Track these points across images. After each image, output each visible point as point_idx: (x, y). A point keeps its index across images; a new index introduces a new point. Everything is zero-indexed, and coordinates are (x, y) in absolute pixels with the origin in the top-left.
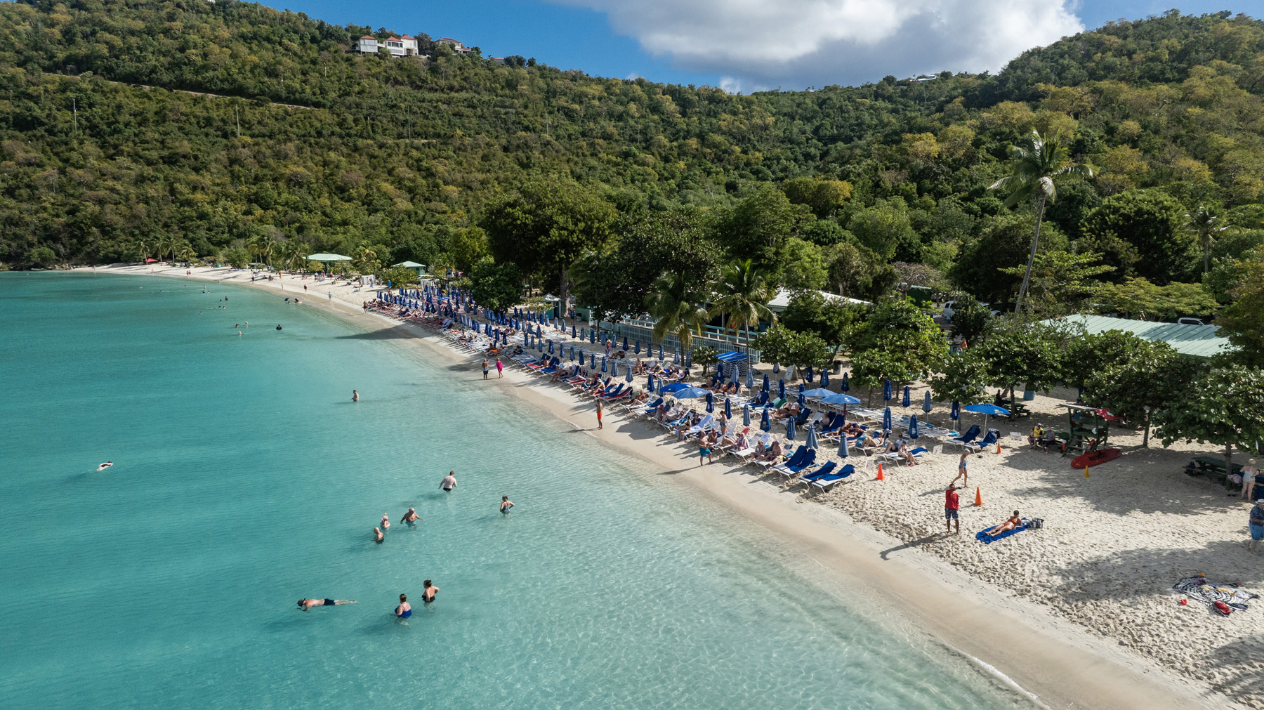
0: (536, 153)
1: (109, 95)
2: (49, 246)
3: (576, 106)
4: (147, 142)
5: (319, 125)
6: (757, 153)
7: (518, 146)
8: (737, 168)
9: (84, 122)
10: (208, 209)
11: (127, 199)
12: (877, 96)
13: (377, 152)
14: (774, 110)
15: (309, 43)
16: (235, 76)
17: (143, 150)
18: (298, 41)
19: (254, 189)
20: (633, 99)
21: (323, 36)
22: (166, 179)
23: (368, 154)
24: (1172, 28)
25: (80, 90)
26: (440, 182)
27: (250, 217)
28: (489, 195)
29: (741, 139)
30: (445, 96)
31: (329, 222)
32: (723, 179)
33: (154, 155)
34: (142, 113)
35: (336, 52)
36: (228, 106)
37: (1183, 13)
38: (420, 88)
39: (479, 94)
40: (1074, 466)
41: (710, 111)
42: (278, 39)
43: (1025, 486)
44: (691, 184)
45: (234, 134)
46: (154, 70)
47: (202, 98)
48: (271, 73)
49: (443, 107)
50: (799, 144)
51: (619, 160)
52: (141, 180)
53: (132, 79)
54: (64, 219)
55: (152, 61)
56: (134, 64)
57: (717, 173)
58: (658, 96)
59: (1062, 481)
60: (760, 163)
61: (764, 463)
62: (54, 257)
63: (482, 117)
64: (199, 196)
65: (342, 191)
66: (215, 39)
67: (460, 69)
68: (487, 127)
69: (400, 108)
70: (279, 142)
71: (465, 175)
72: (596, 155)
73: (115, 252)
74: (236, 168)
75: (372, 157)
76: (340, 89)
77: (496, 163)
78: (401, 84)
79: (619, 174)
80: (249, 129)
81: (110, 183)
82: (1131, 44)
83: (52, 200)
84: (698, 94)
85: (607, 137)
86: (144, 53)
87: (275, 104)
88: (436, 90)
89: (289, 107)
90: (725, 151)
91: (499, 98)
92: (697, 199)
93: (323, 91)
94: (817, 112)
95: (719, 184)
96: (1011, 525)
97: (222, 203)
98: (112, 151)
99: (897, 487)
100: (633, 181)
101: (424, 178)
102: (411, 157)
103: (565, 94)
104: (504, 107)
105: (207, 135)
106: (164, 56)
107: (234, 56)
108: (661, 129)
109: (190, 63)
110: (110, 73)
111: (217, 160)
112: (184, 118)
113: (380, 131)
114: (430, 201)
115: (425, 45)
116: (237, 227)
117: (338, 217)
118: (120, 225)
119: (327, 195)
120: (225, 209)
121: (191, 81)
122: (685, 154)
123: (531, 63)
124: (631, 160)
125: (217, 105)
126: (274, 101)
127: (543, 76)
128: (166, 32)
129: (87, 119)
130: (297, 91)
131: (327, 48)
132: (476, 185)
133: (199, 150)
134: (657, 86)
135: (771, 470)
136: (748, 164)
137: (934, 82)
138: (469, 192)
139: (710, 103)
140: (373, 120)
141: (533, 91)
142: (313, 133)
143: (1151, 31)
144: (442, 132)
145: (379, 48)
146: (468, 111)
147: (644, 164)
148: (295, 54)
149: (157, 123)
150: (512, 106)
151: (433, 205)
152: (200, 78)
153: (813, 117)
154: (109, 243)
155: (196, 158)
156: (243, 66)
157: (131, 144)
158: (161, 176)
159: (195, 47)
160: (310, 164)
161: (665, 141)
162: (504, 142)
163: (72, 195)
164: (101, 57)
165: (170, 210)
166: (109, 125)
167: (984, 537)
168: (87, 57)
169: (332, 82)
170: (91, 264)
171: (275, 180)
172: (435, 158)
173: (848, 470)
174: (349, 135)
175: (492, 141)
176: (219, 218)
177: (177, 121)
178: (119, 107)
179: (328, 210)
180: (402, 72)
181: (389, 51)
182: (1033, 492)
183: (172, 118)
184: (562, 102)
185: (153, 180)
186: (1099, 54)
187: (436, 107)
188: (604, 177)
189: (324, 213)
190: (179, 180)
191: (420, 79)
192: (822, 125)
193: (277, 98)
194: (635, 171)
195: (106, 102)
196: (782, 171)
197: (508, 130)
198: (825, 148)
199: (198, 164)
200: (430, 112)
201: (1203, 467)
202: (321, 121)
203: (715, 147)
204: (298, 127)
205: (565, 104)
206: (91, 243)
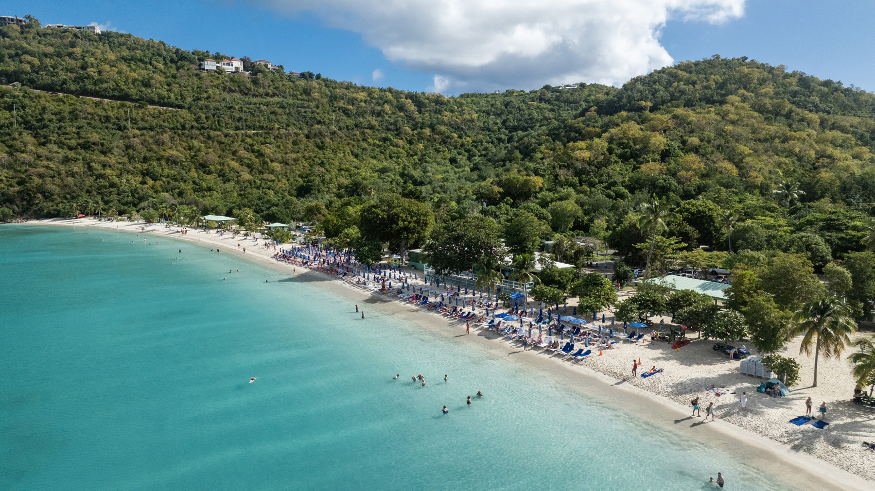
0: (328, 140)
1: (34, 100)
2: (6, 206)
3: (350, 107)
4: (67, 134)
5: (182, 121)
6: (468, 138)
7: (315, 135)
8: (456, 148)
9: (20, 119)
10: (116, 180)
11: (59, 174)
12: (541, 100)
13: (223, 139)
14: (477, 109)
15: (169, 63)
16: (122, 87)
17: (65, 139)
18: (162, 62)
19: (146, 166)
20: (386, 102)
21: (179, 58)
22: (84, 159)
23: (218, 141)
24: (716, 67)
25: (14, 97)
26: (268, 160)
27: (146, 186)
28: (300, 168)
29: (457, 128)
30: (264, 100)
31: (198, 189)
32: (448, 156)
33: (73, 142)
34: (60, 113)
35: (188, 69)
36: (120, 108)
37: (722, 57)
38: (246, 94)
39: (286, 98)
40: (673, 348)
41: (436, 110)
42: (148, 61)
43: (656, 356)
44: (428, 159)
45: (125, 128)
46: (64, 82)
47: (101, 102)
48: (147, 84)
49: (263, 108)
50: (493, 131)
51: (381, 143)
52: (66, 160)
53: (49, 88)
54: (17, 188)
55: (63, 75)
56: (49, 77)
57: (444, 152)
58: (403, 100)
59: (669, 354)
60: (470, 144)
61: (553, 350)
62: (12, 214)
63: (289, 114)
64: (108, 171)
65: (203, 166)
66: (105, 61)
67: (272, 81)
68: (294, 121)
69: (235, 109)
70: (158, 133)
71: (283, 155)
72: (366, 140)
73: (54, 210)
74: (131, 151)
75: (221, 143)
76: (194, 96)
77: (302, 146)
78: (234, 91)
79: (382, 153)
80: (135, 123)
81: (45, 163)
82: (694, 77)
83: (6, 175)
84: (428, 99)
85: (371, 127)
86: (56, 70)
87: (151, 107)
88: (257, 96)
89: (161, 109)
90: (448, 137)
91: (300, 102)
92: (433, 170)
93: (183, 97)
94: (504, 110)
95: (445, 159)
96: (652, 371)
97: (125, 176)
98: (43, 140)
99: (608, 358)
100: (391, 157)
101: (256, 157)
102: (246, 143)
103: (342, 99)
104: (304, 108)
105: (107, 128)
106: (71, 72)
107: (120, 73)
108: (406, 122)
109: (88, 77)
110: (32, 83)
111: (117, 147)
112: (90, 116)
113: (224, 125)
114: (263, 174)
115: (248, 65)
116: (138, 193)
117: (204, 185)
118: (57, 192)
119: (194, 170)
120: (127, 180)
121: (91, 89)
122: (422, 139)
123: (318, 77)
124: (388, 143)
125: (112, 107)
126: (150, 104)
127: (326, 85)
128: (70, 55)
129: (21, 117)
130: (165, 97)
131: (182, 67)
132: (291, 162)
133: (104, 139)
134: (401, 93)
135: (556, 353)
136: (462, 145)
137: (575, 90)
138: (287, 166)
139: (436, 105)
140: (218, 117)
141: (322, 96)
142: (179, 126)
143: (705, 68)
144: (265, 125)
145: (217, 67)
146: (280, 111)
147: (397, 146)
148: (161, 71)
149: (71, 120)
150: (308, 107)
151: (265, 176)
152: (97, 88)
153: (501, 114)
154: (50, 204)
155: (102, 145)
156: (127, 80)
157: (56, 135)
158: (80, 157)
159: (92, 66)
160: (180, 148)
161: (408, 130)
162: (306, 132)
163: (20, 171)
164: (26, 73)
165: (89, 181)
166: (38, 121)
167: (644, 376)
168: (15, 72)
169: (188, 91)
170: (38, 218)
171: (158, 160)
172: (262, 144)
173: (589, 352)
174: (203, 128)
175: (300, 132)
176: (125, 187)
177: (85, 118)
178: (44, 109)
179: (197, 180)
180: (234, 83)
181: (224, 69)
182: (658, 358)
183: (82, 117)
184: (341, 104)
185: (76, 160)
186: (676, 83)
187: (258, 108)
188: (373, 155)
189: (194, 182)
190: (93, 161)
191: (247, 88)
192: (508, 119)
193: (152, 102)
194: (392, 150)
195: (33, 104)
196: (484, 150)
197: (307, 123)
198: (510, 134)
199: (105, 149)
200: (255, 111)
201: (719, 347)
202: (184, 118)
203: (442, 134)
204: (168, 122)
205: (343, 106)
206: (37, 204)
